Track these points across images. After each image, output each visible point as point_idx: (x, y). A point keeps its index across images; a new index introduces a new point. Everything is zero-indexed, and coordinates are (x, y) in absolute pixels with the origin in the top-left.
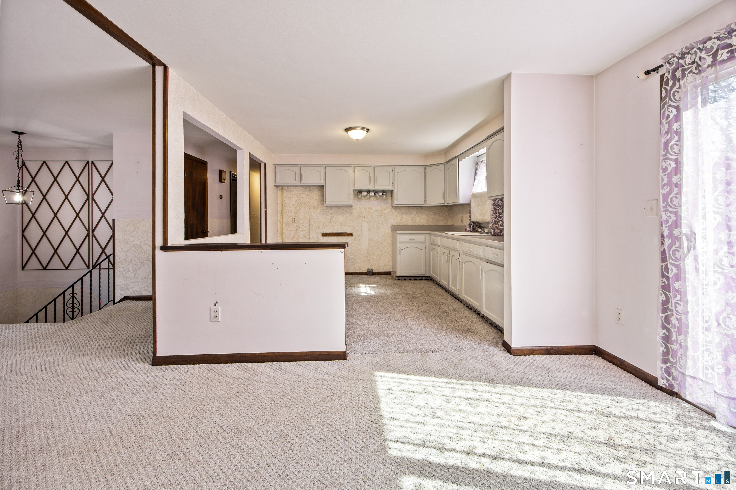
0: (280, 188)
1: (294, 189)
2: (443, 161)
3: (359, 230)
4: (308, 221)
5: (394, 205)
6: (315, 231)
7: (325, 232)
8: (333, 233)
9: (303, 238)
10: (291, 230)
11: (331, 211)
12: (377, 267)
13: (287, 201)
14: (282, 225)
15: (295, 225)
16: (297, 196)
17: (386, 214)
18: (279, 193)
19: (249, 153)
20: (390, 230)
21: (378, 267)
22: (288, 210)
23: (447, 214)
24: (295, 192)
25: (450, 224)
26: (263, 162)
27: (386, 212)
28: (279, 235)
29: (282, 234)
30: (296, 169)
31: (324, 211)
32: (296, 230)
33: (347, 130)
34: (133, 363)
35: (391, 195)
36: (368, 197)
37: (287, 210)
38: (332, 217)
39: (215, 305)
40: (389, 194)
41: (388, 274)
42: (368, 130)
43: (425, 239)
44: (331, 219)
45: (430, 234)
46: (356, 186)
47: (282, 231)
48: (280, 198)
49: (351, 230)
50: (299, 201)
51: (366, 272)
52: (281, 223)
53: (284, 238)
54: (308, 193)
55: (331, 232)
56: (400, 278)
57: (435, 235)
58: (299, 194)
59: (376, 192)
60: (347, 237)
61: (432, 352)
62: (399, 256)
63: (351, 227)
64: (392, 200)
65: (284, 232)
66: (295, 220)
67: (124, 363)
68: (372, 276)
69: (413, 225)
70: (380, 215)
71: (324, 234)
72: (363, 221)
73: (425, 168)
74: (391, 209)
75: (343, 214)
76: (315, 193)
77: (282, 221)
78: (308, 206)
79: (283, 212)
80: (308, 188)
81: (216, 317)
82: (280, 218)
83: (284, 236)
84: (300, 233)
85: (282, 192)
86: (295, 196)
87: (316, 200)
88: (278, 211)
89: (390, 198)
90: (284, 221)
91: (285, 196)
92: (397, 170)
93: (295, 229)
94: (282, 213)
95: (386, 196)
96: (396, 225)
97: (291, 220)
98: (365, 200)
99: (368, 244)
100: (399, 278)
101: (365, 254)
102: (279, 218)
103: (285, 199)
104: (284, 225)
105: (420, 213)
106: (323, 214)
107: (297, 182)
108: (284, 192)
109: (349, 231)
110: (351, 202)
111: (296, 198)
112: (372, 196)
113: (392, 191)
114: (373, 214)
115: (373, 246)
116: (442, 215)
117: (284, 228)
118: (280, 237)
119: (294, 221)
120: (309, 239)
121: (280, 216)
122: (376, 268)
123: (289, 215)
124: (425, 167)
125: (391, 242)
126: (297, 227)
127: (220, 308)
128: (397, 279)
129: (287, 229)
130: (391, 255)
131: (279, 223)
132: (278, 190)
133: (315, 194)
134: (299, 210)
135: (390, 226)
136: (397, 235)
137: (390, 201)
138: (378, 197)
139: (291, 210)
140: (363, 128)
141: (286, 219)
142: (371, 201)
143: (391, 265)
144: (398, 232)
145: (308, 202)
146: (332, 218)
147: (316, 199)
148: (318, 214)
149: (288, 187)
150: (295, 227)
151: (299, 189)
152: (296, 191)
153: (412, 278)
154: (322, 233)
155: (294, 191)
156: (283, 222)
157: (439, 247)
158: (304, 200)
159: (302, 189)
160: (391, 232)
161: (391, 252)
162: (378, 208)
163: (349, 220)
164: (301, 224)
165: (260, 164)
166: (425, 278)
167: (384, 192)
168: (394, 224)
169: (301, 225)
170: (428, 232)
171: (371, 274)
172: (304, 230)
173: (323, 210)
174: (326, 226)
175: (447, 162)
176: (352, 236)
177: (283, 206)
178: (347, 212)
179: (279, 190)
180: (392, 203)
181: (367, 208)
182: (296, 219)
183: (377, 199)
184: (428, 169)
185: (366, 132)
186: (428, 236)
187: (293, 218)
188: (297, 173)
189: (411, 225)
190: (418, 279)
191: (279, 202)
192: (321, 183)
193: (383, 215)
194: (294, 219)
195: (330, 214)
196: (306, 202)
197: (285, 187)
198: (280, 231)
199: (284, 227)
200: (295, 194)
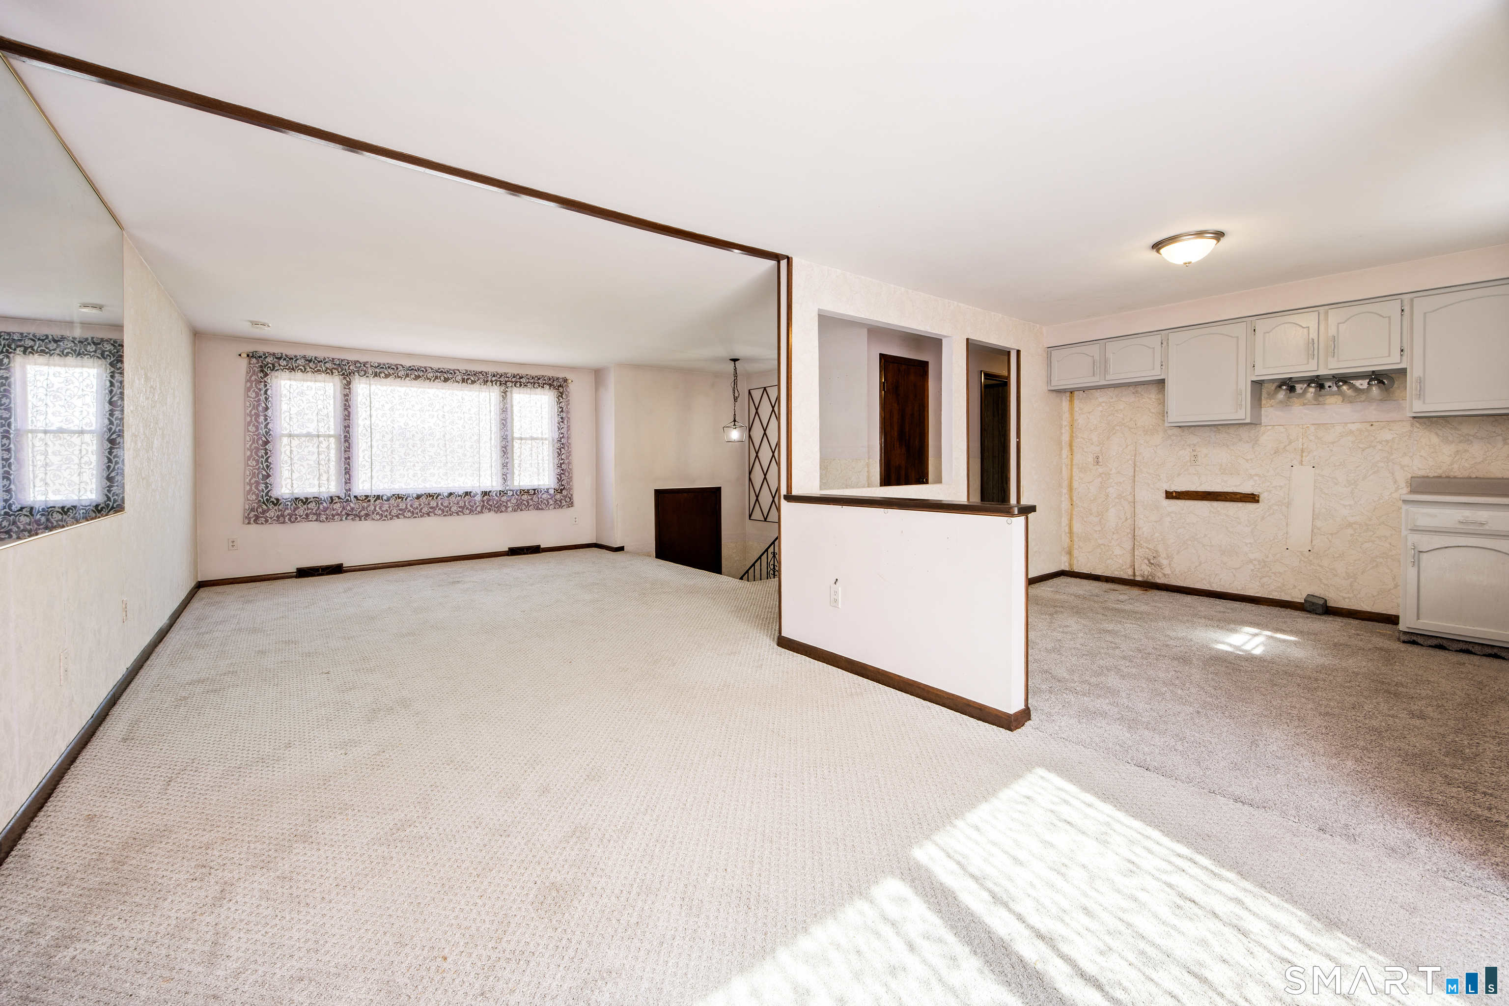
0: (1068, 394)
1: (1097, 393)
3: (1281, 487)
4: (1131, 462)
5: (1416, 415)
6: (1149, 485)
7: (1173, 488)
8: (1198, 492)
9: (1117, 500)
10: (1089, 483)
11: (1193, 439)
12: (1346, 596)
13: (1081, 420)
14: (1071, 470)
15: (1101, 470)
16: (1105, 408)
17: (1388, 441)
18: (1065, 404)
19: (968, 339)
20: (1405, 491)
21: (1351, 595)
22: (1083, 438)
24: (1101, 400)
27: (1386, 435)
28: (1065, 491)
29: (1071, 489)
30: (1094, 350)
31: (1173, 438)
32: (1101, 483)
33: (1157, 246)
34: (765, 637)
37: (1082, 440)
38: (1195, 453)
39: (835, 583)
42: (1219, 235)
44: (1193, 459)
46: (1261, 370)
47: (1071, 483)
48: (1066, 415)
49: (1253, 486)
50: (1110, 418)
51: (1302, 604)
52: (1069, 467)
53: (1074, 498)
54: (1132, 399)
55: (1193, 490)
58: (1110, 402)
60: (1240, 504)
61: (1236, 801)
63: (1255, 478)
64: (1405, 398)
65: (1075, 485)
66: (1100, 459)
67: (758, 635)
68: (1323, 617)
70: (1361, 446)
71: (1172, 493)
72: (1295, 462)
74: (1412, 426)
75: (1228, 446)
76: (1150, 399)
77: (1072, 462)
78: (1130, 429)
79: (1074, 444)
80: (1131, 388)
81: (836, 601)
82: (1067, 456)
83: (1075, 494)
84: (1109, 490)
85: (1071, 401)
86: (1100, 408)
87: (1152, 413)
88: (1060, 442)
89: (1402, 393)
90: (1075, 462)
91: (1077, 409)
92: (1421, 304)
93: (1100, 479)
94: (1071, 446)
95: (1384, 389)
97: (1090, 459)
98: (1305, 405)
99: (1314, 527)
101: (1301, 553)
102: (1064, 456)
103: (1076, 416)
104: (1075, 470)
106: (1171, 445)
107: (1096, 379)
108: (1076, 402)
109: (1246, 489)
110: (1243, 415)
111: (1101, 411)
112: (1330, 394)
113: (1400, 374)
114: (1333, 443)
115: (1332, 534)
117: (1076, 478)
118: (1067, 496)
119: (1098, 463)
120: (1132, 504)
121: (1065, 452)
123: (1085, 450)
126: (1103, 476)
127: (839, 587)
128: (1404, 638)
129: (1082, 479)
131: (1064, 466)
132: (1062, 398)
133: (1148, 400)
134: (1108, 438)
135: (1402, 478)
138: (1352, 392)
139: (1089, 440)
140: (1200, 234)
141: (1078, 458)
142: (1327, 407)
144: (1431, 497)
145: (1131, 419)
146: (1195, 456)
147: (1152, 410)
148: (1156, 446)
149: (1084, 390)
150: (1100, 475)
151: (1110, 392)
152: (1101, 397)
154: (1167, 492)
155: (1097, 398)
156: (1072, 465)
158: (1121, 416)
159: (1117, 391)
162: (1353, 427)
163: (1247, 460)
164: (1113, 469)
165: (1009, 353)
167: (1372, 377)
168: (1422, 473)
169: (1114, 471)
171: (1322, 611)
172: (1120, 483)
173: (1170, 437)
174: (1179, 475)
176: (1258, 501)
177: (1072, 431)
178: (1240, 440)
179: (1065, 399)
181: (1312, 428)
182: (1101, 457)
183: (1348, 401)
185: (1214, 241)
187: (1095, 455)
188: (1097, 358)
191: (1065, 423)
192: (1155, 374)
193: (1374, 447)
194: (1098, 458)
195: (1189, 445)
196: (1125, 421)
197: (1078, 389)
198: (1065, 484)
199: (1074, 474)
200: (1100, 404)
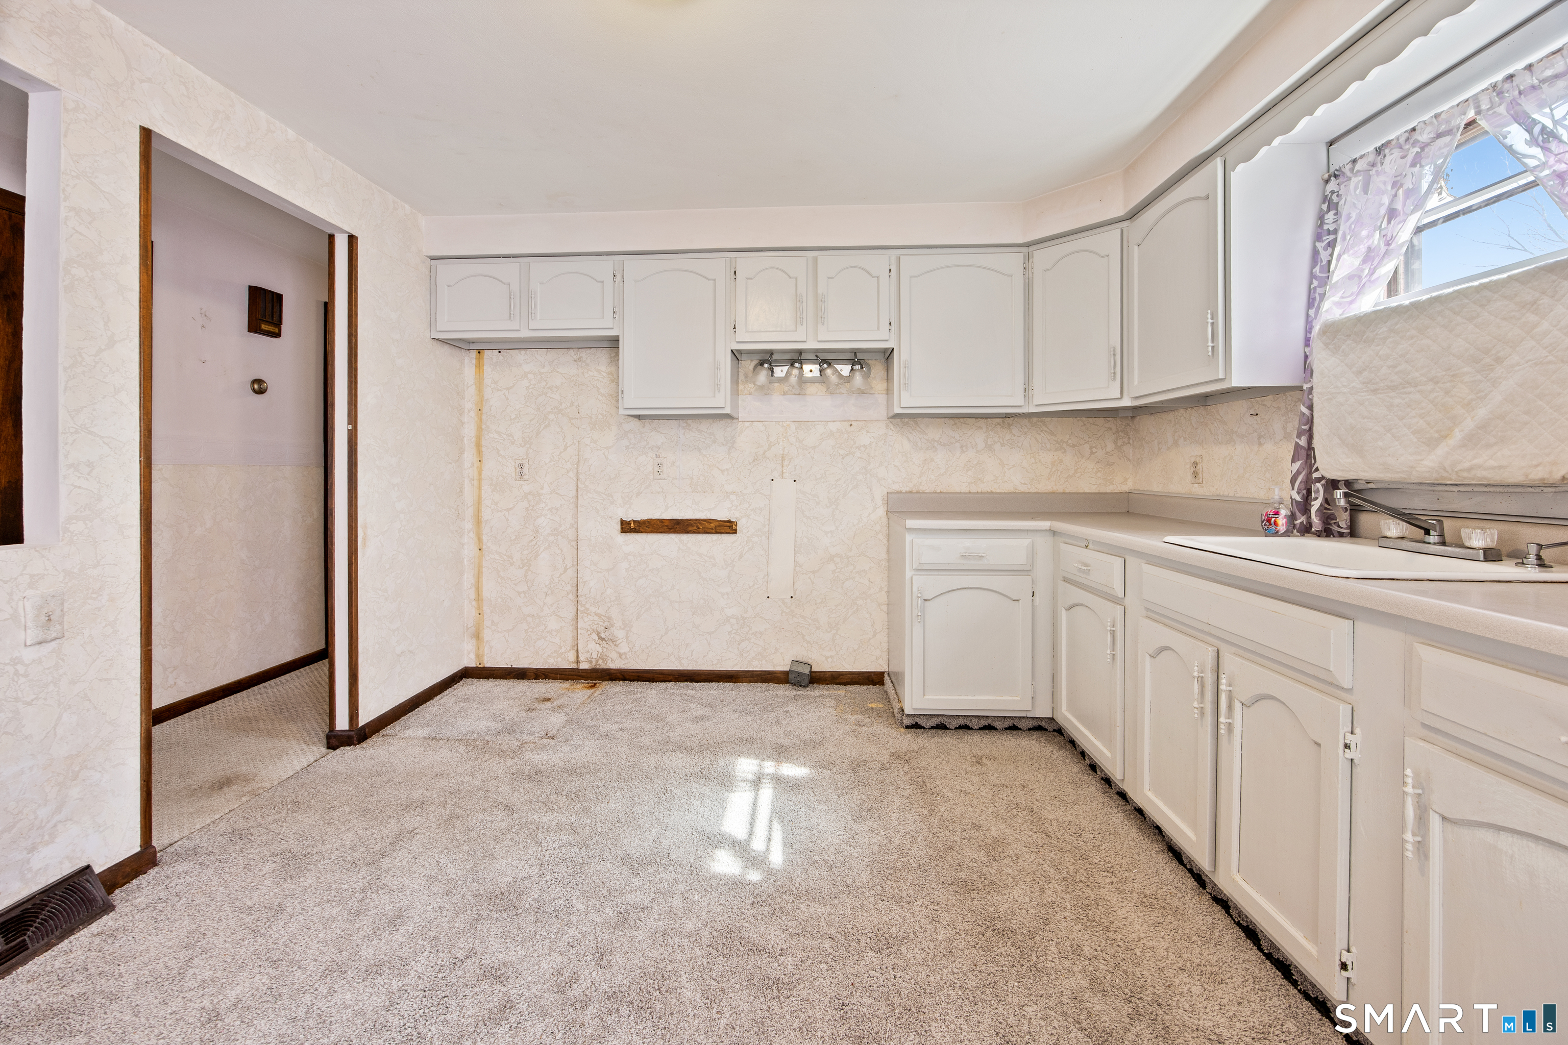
0: (473, 354)
1: (521, 354)
2: (1119, 211)
3: (760, 509)
4: (571, 474)
5: (898, 410)
6: (598, 511)
7: (630, 515)
8: (662, 521)
9: (551, 538)
10: (508, 510)
11: (656, 438)
12: (828, 654)
13: (494, 400)
14: (480, 488)
15: (526, 488)
16: (533, 381)
17: (865, 446)
18: (469, 372)
19: (147, 135)
20: (881, 511)
21: (833, 653)
22: (499, 432)
23: (1110, 446)
24: (526, 366)
25: (1125, 488)
26: (343, 231)
27: (865, 439)
28: (468, 525)
29: (478, 521)
30: (512, 274)
32: (527, 509)
35: (883, 373)
36: (793, 380)
37: (496, 435)
38: (659, 461)
40: (878, 370)
41: (874, 684)
43: (1032, 553)
44: (657, 469)
45: (1054, 533)
46: (742, 335)
47: (478, 511)
48: (471, 390)
49: (729, 509)
50: (541, 399)
51: (787, 673)
52: (476, 483)
53: (485, 538)
55: (656, 517)
56: (922, 722)
57: (1072, 539)
58: (541, 372)
59: (825, 359)
60: (715, 537)
62: (917, 629)
63: (732, 497)
64: (889, 391)
65: (486, 514)
66: (525, 470)
68: (808, 691)
69: (974, 490)
70: (842, 452)
71: (629, 523)
72: (776, 474)
73: (1028, 257)
74: (887, 426)
75: (700, 450)
77: (480, 474)
78: (570, 419)
79: (483, 442)
82: (473, 464)
83: (485, 530)
84: (540, 521)
85: (479, 366)
86: (526, 382)
87: (602, 394)
88: (461, 438)
89: (879, 385)
90: (485, 473)
91: (487, 381)
92: (911, 263)
93: (525, 504)
94: (478, 446)
95: (867, 376)
96: (904, 490)
97: (510, 469)
98: (785, 394)
99: (796, 564)
100: (918, 720)
101: (783, 600)
102: (467, 464)
103: (488, 393)
104: (485, 487)
105: (1003, 445)
106: (627, 447)
107: (516, 325)
108: (487, 369)
109: (721, 515)
110: (721, 401)
111: (527, 388)
112: (813, 381)
113: (888, 355)
114: (814, 447)
115: (814, 572)
116: (1092, 453)
117: (486, 502)
118: (471, 534)
119: (521, 475)
120: (574, 543)
121: (469, 456)
122: (827, 658)
123: (502, 452)
124: (1025, 250)
125: (884, 555)
126: (530, 497)
128: (907, 721)
129: (496, 504)
130: (885, 608)
131: (467, 481)
132: (467, 360)
133: (595, 373)
134: (538, 433)
135: (879, 493)
136: (909, 537)
137: (882, 399)
138: (834, 379)
139: (508, 435)
141: (491, 466)
142: (808, 399)
143: (885, 645)
144: (911, 523)
145: (572, 404)
146: (660, 465)
147: (602, 390)
148: (607, 448)
149: (498, 344)
150: (525, 496)
152: (527, 362)
153: (974, 724)
154: (622, 522)
155: (521, 363)
156: (480, 480)
157: (1119, 610)
158: (557, 396)
160: (885, 520)
161: (883, 598)
162: (833, 427)
163: (722, 471)
164: (546, 486)
165: (331, 238)
166: (1031, 724)
167: (856, 359)
168: (896, 488)
169: (546, 489)
170: (1045, 524)
171: (806, 681)
172: (556, 509)
173: (626, 433)
174: (638, 494)
175: (1133, 215)
176: (735, 532)
177: (481, 420)
178: (714, 440)
179: (467, 358)
180: (889, 404)
181: (793, 426)
182: (526, 466)
183: (830, 392)
184: (1041, 256)
186: (1043, 544)
187: (518, 462)
188: (515, 288)
189: (964, 489)
190: (997, 724)
191: (468, 405)
192: (606, 326)
193: (853, 454)
194: (521, 466)
195: (652, 448)
196: (564, 405)
198: (469, 513)
199: (484, 495)
200: (525, 374)
